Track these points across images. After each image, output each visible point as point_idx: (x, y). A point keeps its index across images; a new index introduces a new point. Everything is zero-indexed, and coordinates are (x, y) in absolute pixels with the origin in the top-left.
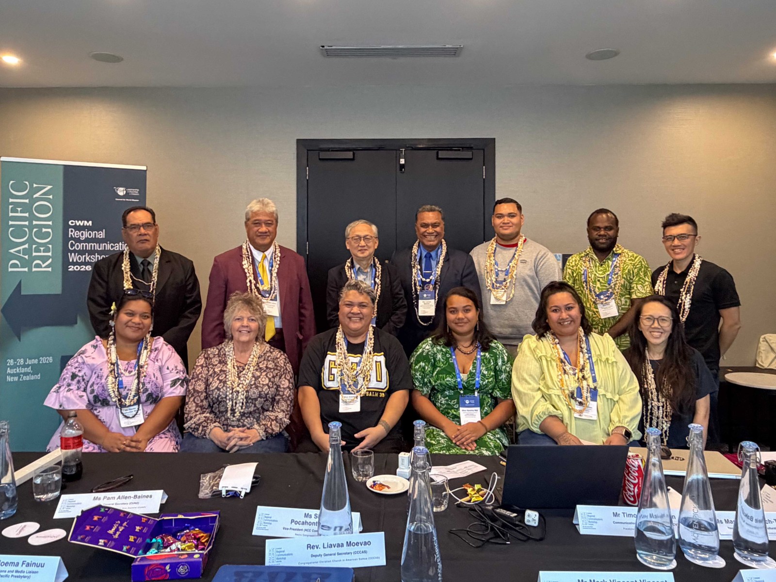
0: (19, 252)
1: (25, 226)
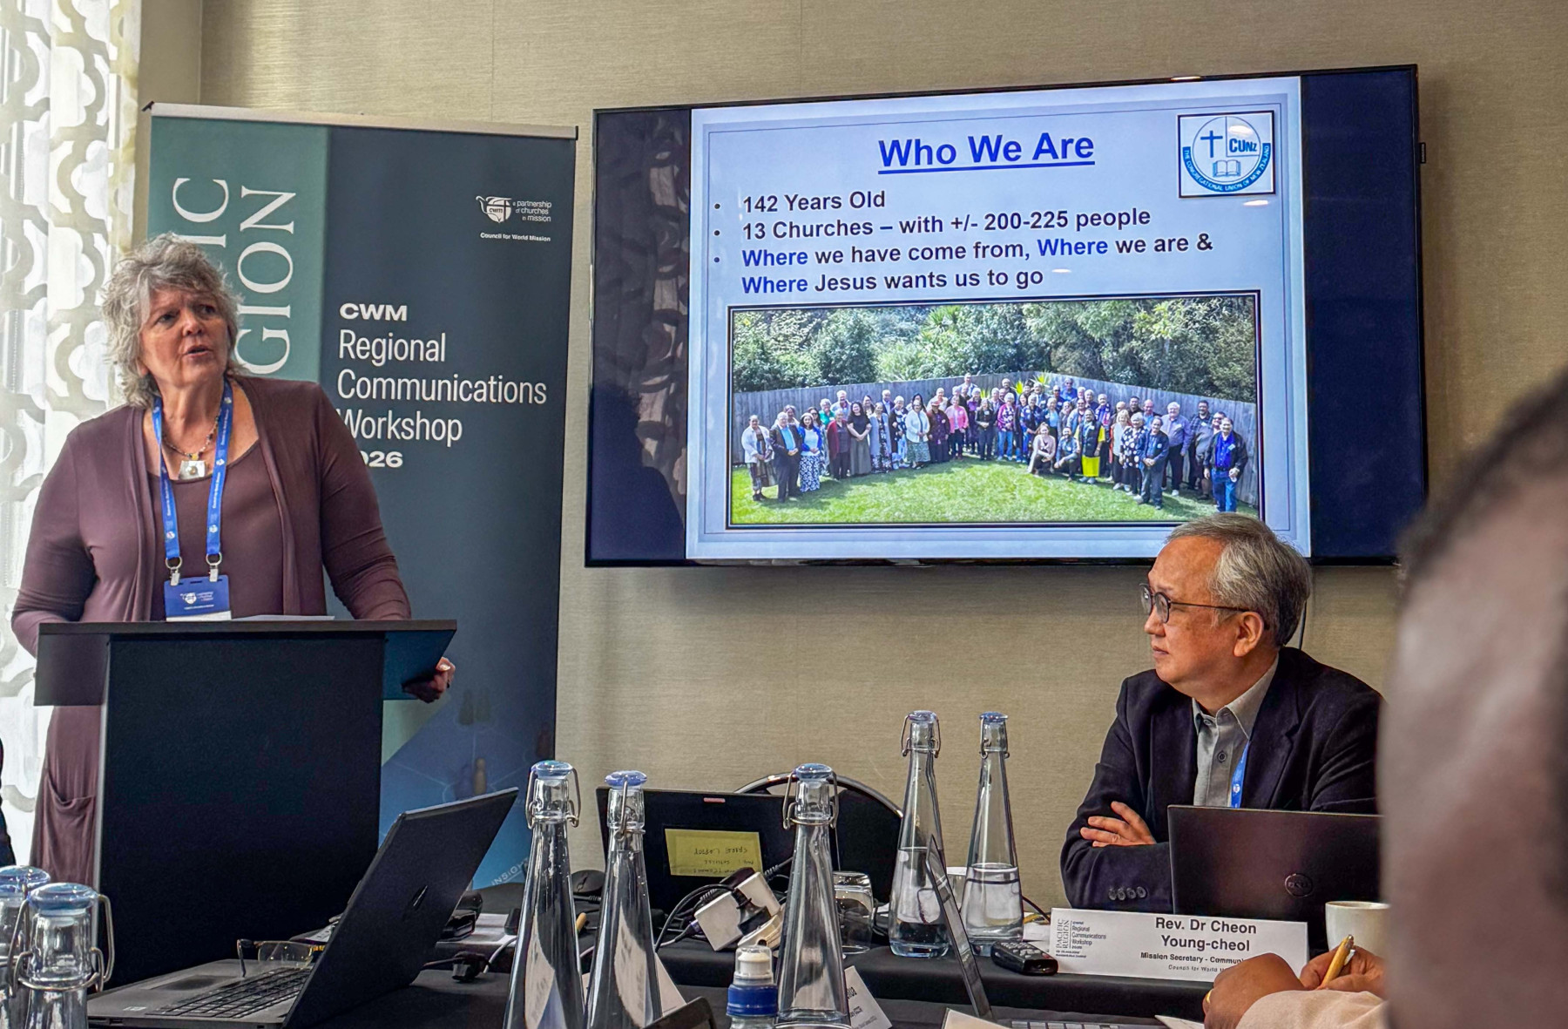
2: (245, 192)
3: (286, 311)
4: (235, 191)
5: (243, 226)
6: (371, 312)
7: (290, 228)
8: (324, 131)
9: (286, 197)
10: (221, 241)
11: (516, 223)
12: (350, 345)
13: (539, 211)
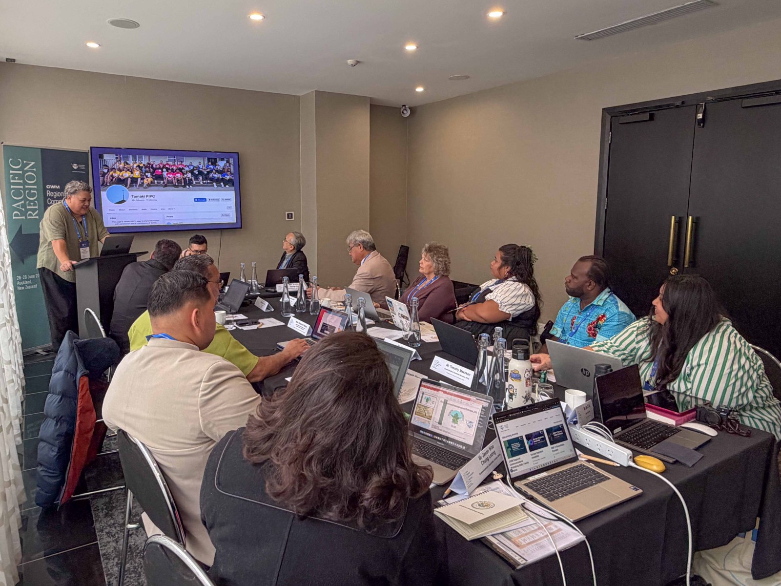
0: (18, 206)
1: (21, 189)
2: (25, 162)
3: (35, 187)
4: (23, 162)
5: (25, 169)
6: (53, 187)
8: (40, 150)
10: (21, 172)
11: (78, 169)
12: (49, 193)
13: (83, 167)
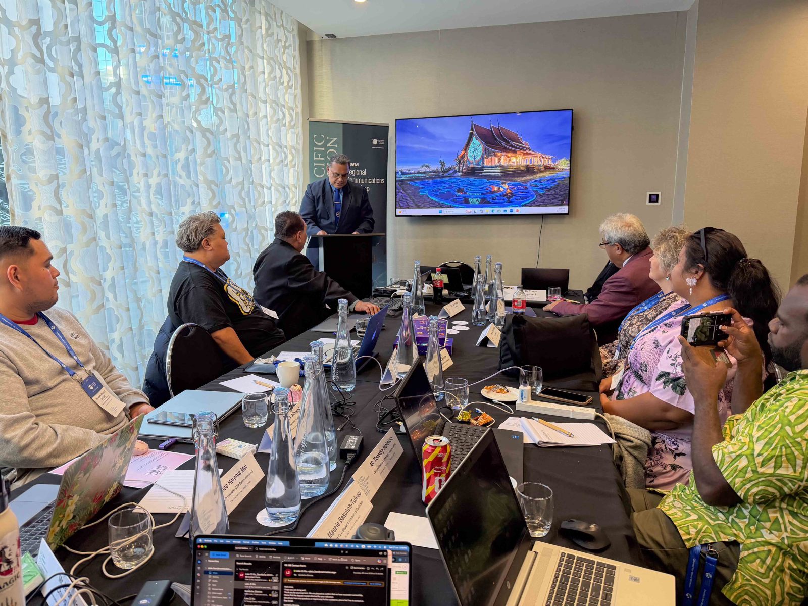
1: (322, 166)
2: (327, 138)
5: (328, 146)
7: (336, 146)
8: (342, 125)
9: (335, 139)
10: (323, 149)
